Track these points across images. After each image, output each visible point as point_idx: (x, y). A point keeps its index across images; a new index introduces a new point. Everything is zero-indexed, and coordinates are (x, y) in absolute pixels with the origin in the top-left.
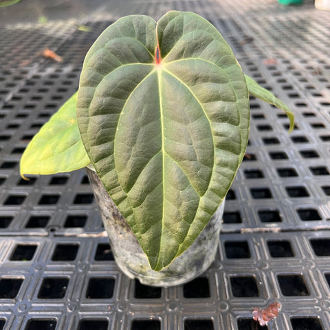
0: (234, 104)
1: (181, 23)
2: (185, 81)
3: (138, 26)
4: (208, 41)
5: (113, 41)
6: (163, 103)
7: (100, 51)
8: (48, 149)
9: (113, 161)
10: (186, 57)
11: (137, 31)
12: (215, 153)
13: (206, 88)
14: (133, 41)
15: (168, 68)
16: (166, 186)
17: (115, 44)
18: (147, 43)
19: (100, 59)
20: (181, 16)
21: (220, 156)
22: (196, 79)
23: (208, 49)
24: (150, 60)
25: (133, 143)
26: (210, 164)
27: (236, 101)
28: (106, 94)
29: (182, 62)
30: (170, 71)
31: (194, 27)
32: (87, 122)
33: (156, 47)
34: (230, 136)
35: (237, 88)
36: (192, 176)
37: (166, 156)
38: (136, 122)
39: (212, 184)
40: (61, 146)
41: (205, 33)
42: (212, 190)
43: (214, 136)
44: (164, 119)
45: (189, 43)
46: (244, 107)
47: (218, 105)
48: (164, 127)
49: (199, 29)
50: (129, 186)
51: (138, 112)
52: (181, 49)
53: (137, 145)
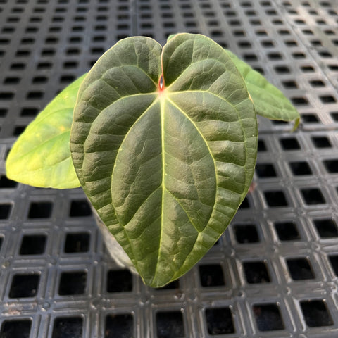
0: (241, 145)
1: (190, 48)
2: (190, 116)
3: (140, 51)
4: (219, 72)
5: (112, 70)
6: (165, 137)
7: (96, 83)
8: (36, 159)
9: (110, 196)
10: (193, 89)
11: (138, 56)
12: (218, 192)
13: (213, 126)
14: (134, 68)
15: (173, 99)
18: (150, 71)
20: (190, 40)
21: (222, 195)
22: (202, 116)
23: (218, 82)
24: (151, 88)
25: (131, 181)
26: (212, 203)
27: (243, 141)
28: (102, 132)
29: (188, 94)
30: (175, 102)
31: (205, 55)
32: (82, 158)
33: (161, 75)
34: (234, 177)
35: (245, 126)
36: (191, 214)
37: (165, 192)
38: (135, 160)
39: (211, 221)
40: (51, 159)
41: (217, 63)
42: (211, 226)
43: (217, 176)
44: (166, 155)
45: (197, 74)
46: (252, 147)
47: (225, 144)
48: (166, 162)
49: (211, 57)
50: (126, 220)
51: (138, 150)
52: (189, 80)
53: (136, 182)
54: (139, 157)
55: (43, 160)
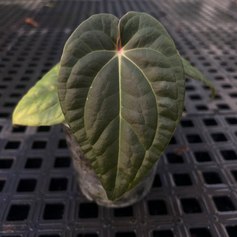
0: (174, 84)
1: (137, 20)
2: (138, 65)
3: (105, 22)
4: (157, 36)
5: (86, 33)
6: (121, 80)
7: (76, 41)
8: (33, 107)
9: (83, 122)
10: (140, 47)
11: (104, 26)
12: (159, 119)
13: (154, 71)
14: (101, 33)
15: (126, 54)
16: (121, 142)
17: (88, 35)
18: (112, 35)
19: (76, 46)
20: (138, 16)
21: (161, 121)
22: (146, 64)
23: (156, 42)
24: (113, 48)
25: (98, 110)
26: (155, 127)
27: (175, 81)
28: (79, 73)
29: (136, 50)
30: (128, 56)
31: (147, 25)
32: (65, 93)
33: (118, 38)
34: (170, 107)
35: (176, 72)
36: (141, 135)
37: (122, 120)
38: (101, 95)
39: (155, 142)
40: (44, 106)
41: (155, 30)
42: (155, 146)
43: (158, 107)
44: (122, 93)
45: (142, 37)
46: (182, 86)
47: (162, 84)
48: (122, 98)
49: (151, 26)
50: (95, 140)
51: (103, 87)
52: (136, 41)
53: (101, 111)
54: (104, 92)
55: (38, 107)
